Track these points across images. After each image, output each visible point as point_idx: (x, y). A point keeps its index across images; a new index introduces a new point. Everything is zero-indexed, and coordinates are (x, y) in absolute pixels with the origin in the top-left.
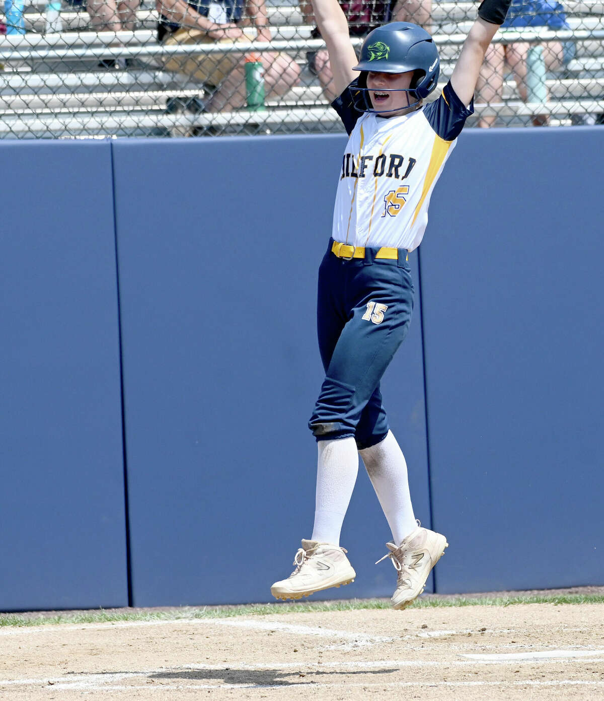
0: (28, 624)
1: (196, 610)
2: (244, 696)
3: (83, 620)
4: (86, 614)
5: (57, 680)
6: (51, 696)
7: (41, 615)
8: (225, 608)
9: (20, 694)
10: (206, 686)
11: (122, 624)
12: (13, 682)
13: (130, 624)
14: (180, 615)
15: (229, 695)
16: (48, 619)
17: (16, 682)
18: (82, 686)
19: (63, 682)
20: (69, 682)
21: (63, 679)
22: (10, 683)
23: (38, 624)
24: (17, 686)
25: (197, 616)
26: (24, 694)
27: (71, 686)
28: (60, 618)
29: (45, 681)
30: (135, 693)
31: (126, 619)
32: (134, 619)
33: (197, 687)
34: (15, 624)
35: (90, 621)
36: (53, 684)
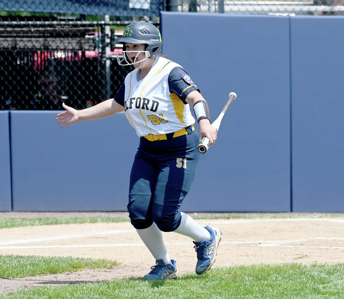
0: (250, 218)
1: (320, 215)
2: (341, 252)
3: (272, 217)
4: (273, 215)
5: (263, 242)
6: (260, 249)
7: (254, 215)
8: (332, 214)
9: (247, 247)
10: (325, 247)
11: (289, 220)
12: (243, 242)
13: (292, 220)
14: (313, 216)
15: (335, 251)
16: (258, 216)
17: (245, 242)
18: (273, 245)
19: (265, 243)
20: (267, 243)
21: (265, 242)
22: (242, 243)
23: (253, 218)
24: (245, 244)
25: (321, 217)
26: (248, 248)
27: (269, 245)
28: (262, 216)
29: (258, 242)
30: (296, 249)
31: (290, 217)
32: (294, 218)
33: (322, 247)
34: (244, 218)
35: (275, 217)
36: (260, 244)
